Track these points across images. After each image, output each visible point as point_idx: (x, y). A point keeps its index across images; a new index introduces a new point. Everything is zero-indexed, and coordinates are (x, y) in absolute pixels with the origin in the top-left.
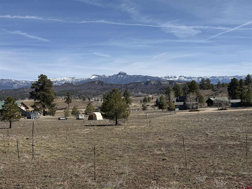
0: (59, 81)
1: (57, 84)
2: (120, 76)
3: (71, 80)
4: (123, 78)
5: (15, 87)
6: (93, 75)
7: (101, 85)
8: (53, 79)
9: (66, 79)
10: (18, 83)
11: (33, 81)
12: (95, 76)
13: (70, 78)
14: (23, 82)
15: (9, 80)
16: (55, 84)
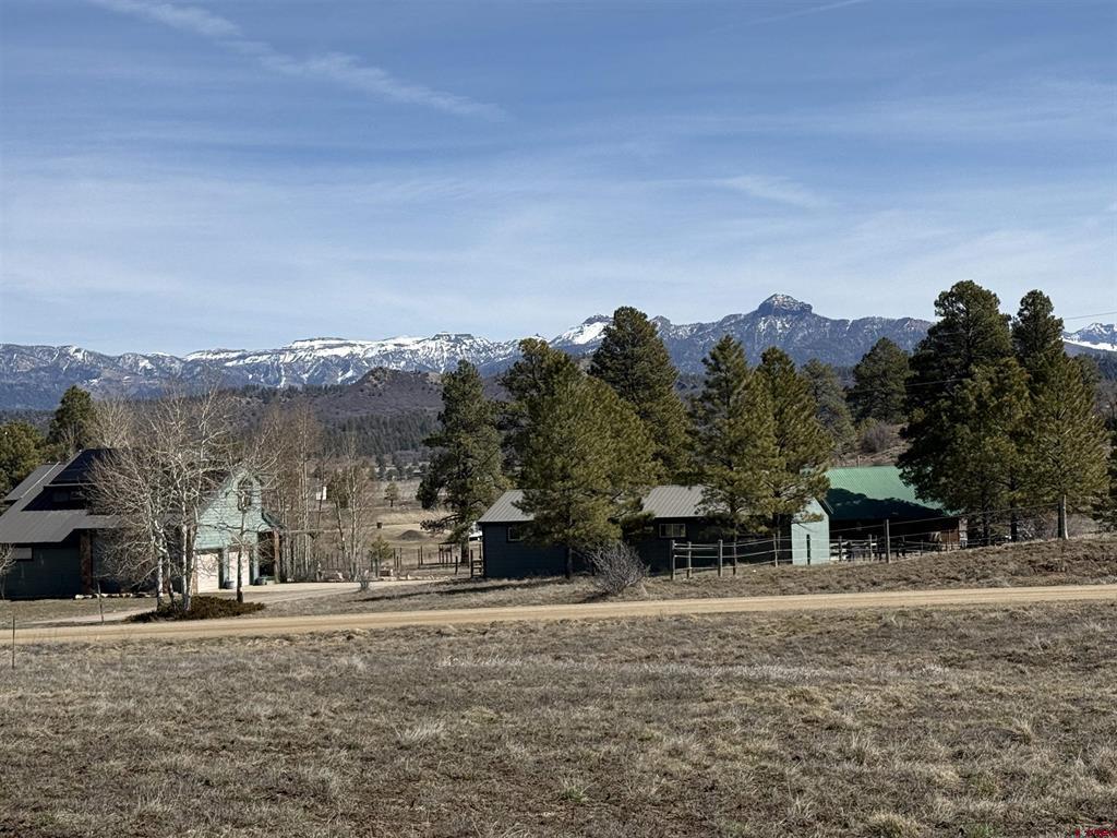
0: (369, 355)
1: (351, 378)
2: (772, 327)
3: (446, 355)
4: (789, 338)
6: (590, 321)
8: (331, 347)
9: (409, 343)
10: (107, 374)
11: (203, 357)
12: (603, 326)
13: (439, 336)
14: (142, 364)
15: (50, 351)
16: (339, 380)
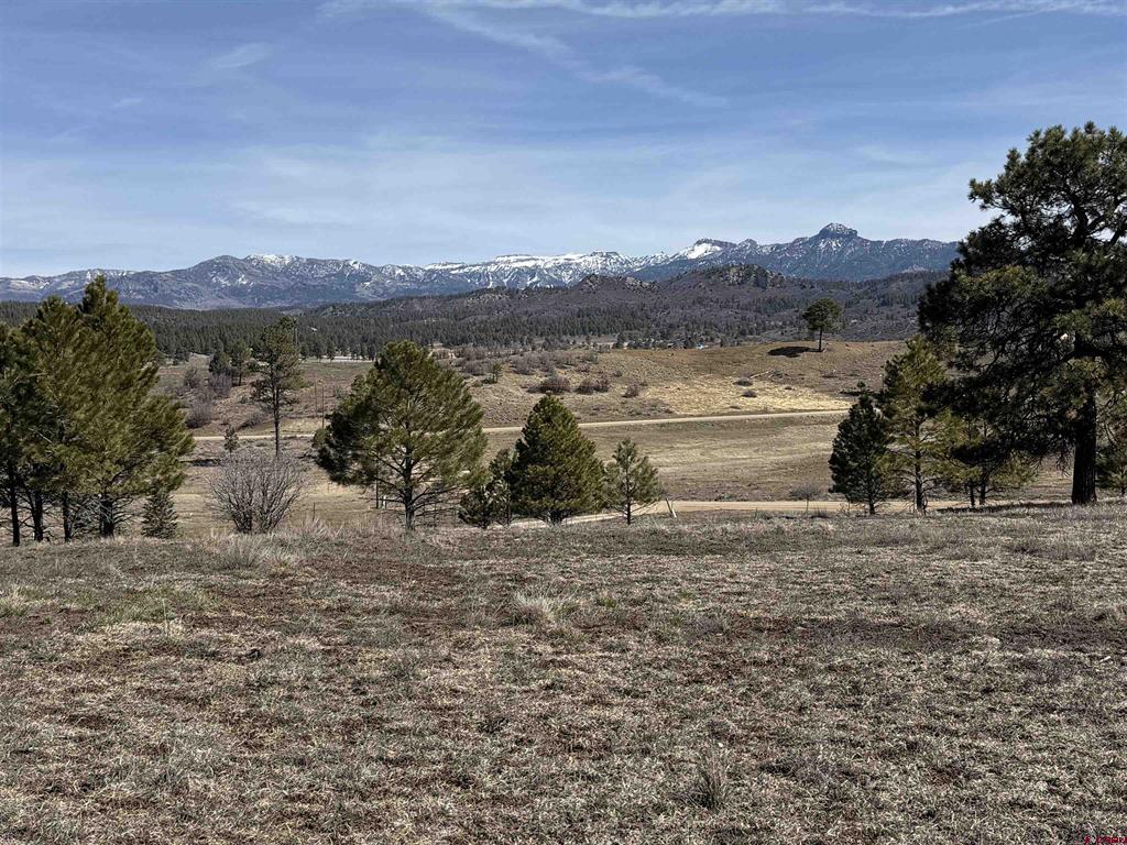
0: (548, 266)
1: (537, 282)
2: (829, 246)
3: (600, 266)
4: (841, 254)
5: (365, 291)
6: (699, 243)
7: (757, 284)
8: (522, 261)
9: (575, 258)
10: (375, 279)
11: (437, 267)
12: (709, 246)
13: (595, 253)
14: (397, 272)
15: (337, 263)
16: (529, 283)
